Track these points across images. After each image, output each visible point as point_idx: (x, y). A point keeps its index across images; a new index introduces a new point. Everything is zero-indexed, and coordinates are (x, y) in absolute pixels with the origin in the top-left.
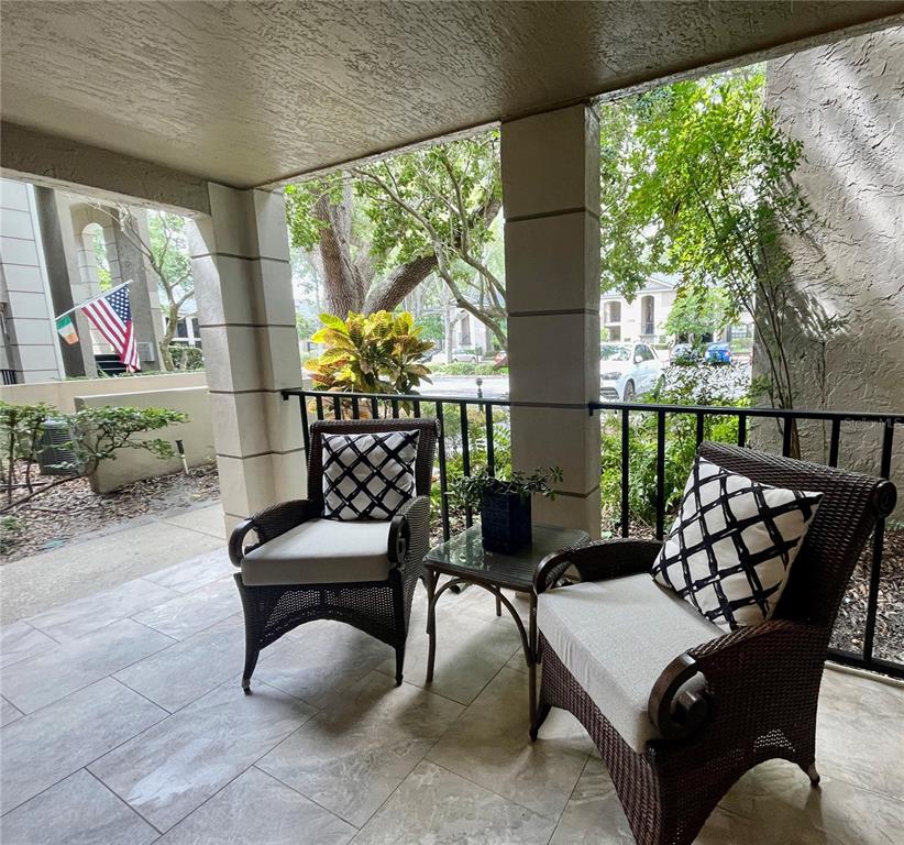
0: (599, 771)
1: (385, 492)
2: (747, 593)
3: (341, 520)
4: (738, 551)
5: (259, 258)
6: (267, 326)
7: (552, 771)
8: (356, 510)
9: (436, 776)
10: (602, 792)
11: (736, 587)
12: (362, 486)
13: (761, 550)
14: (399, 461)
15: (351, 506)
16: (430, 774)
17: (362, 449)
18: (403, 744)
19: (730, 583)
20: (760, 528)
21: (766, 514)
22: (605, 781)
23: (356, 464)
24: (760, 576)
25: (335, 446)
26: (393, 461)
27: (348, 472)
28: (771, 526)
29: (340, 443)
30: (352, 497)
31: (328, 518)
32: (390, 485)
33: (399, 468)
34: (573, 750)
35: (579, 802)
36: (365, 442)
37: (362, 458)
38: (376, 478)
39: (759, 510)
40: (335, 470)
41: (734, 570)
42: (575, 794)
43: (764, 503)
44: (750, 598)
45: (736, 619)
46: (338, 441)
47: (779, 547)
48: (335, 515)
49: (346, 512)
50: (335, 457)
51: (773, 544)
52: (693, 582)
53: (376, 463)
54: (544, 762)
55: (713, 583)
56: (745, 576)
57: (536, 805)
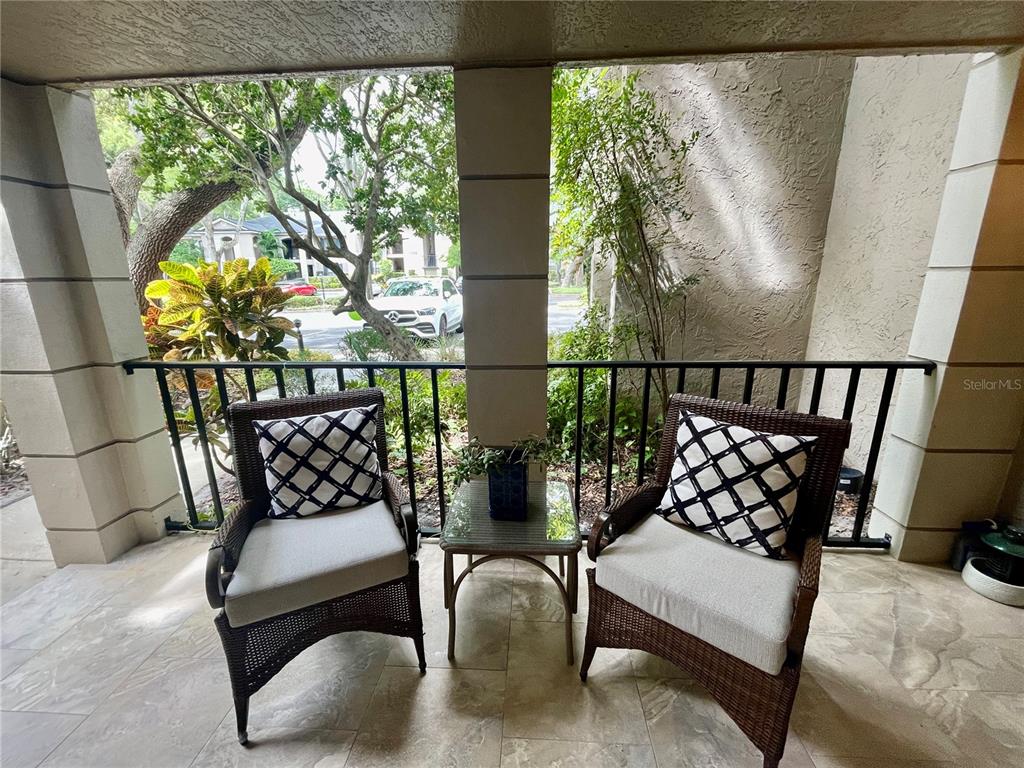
0: (651, 687)
1: (353, 478)
2: (776, 521)
3: (300, 517)
4: (762, 490)
5: (66, 186)
6: (91, 280)
7: (616, 702)
8: (318, 503)
9: (526, 749)
10: (663, 704)
11: (765, 517)
12: (324, 476)
13: (781, 487)
14: (363, 441)
15: (313, 500)
16: (520, 750)
17: (316, 434)
18: (473, 732)
19: (760, 515)
20: (776, 469)
21: (779, 458)
22: (661, 694)
23: (311, 452)
24: (784, 507)
25: (279, 434)
26: (356, 442)
27: (303, 462)
28: (785, 467)
29: (284, 430)
30: (312, 489)
31: (282, 517)
32: (358, 469)
33: (364, 449)
34: (619, 677)
35: (654, 721)
36: (316, 424)
37: (318, 444)
38: (340, 464)
39: (773, 455)
40: (284, 462)
41: (760, 505)
42: (648, 715)
43: (774, 449)
44: (779, 525)
45: (770, 542)
46: (280, 427)
47: (794, 482)
48: (292, 512)
49: (308, 507)
50: (281, 447)
51: (789, 481)
52: (719, 518)
53: (336, 447)
54: (605, 698)
55: (743, 517)
56: (772, 509)
57: (626, 738)
